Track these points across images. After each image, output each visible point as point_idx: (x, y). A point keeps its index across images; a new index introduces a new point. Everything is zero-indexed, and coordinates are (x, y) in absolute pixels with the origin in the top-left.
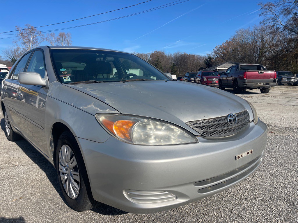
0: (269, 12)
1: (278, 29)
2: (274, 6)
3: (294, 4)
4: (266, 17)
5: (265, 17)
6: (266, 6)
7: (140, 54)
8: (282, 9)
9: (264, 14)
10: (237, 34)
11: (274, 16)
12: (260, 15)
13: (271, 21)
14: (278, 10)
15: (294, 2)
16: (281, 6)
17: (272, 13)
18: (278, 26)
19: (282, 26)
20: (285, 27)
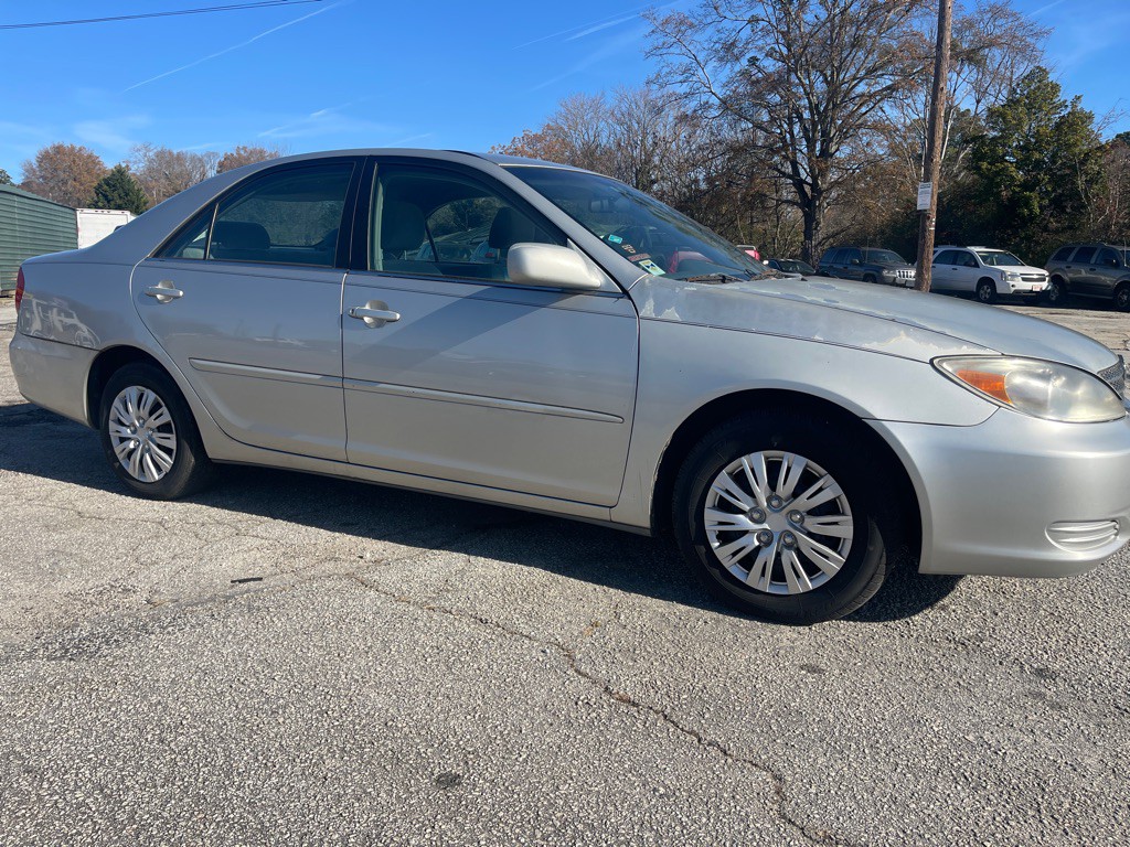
0: (675, 45)
1: (706, 106)
2: (691, 26)
3: (749, 25)
4: (664, 64)
5: (662, 64)
6: (667, 22)
7: (170, 153)
8: (715, 39)
9: (659, 52)
10: (563, 110)
11: (687, 61)
12: (648, 55)
13: (681, 78)
14: (702, 41)
15: (749, 22)
16: (710, 30)
17: (684, 49)
18: (704, 98)
19: (714, 101)
20: (725, 104)
